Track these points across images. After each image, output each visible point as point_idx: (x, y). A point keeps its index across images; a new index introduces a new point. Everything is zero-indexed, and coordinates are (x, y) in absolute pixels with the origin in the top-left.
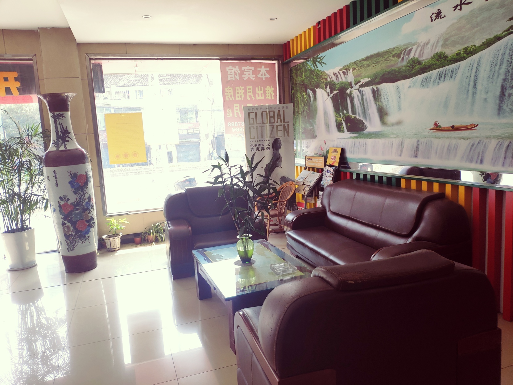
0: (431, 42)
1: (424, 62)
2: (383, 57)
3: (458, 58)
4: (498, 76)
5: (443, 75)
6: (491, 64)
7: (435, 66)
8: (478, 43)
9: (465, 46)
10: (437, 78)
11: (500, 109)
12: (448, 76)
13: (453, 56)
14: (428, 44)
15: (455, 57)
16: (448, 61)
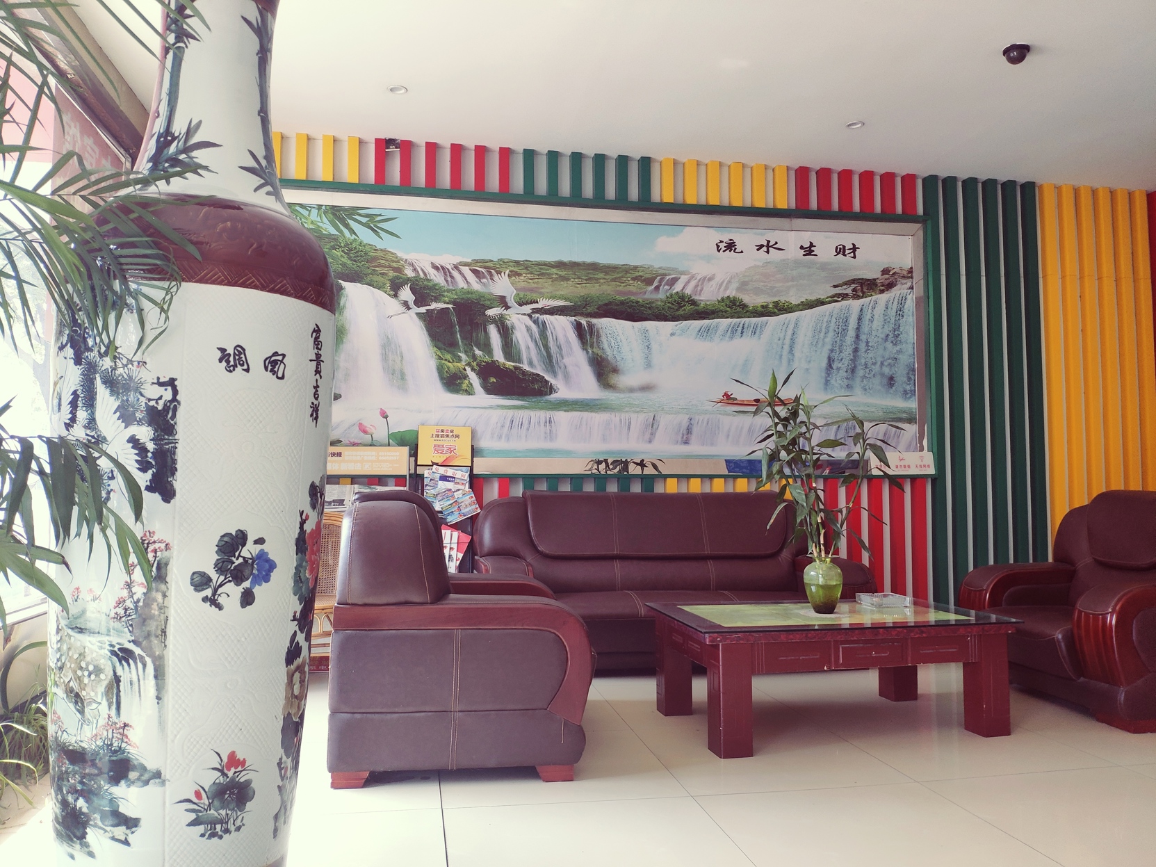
0: (718, 279)
1: (702, 303)
2: (607, 273)
3: (764, 312)
4: (823, 345)
5: (740, 329)
6: (813, 329)
7: (724, 313)
8: (795, 301)
9: (776, 299)
10: (729, 331)
11: (827, 382)
12: (748, 332)
13: (757, 307)
14: (710, 279)
15: (760, 309)
16: (747, 311)
